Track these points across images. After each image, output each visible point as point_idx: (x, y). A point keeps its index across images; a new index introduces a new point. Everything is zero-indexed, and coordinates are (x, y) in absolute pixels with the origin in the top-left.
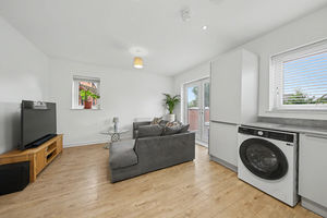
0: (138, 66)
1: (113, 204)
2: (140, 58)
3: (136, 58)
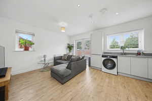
0: (63, 31)
1: (71, 91)
2: (64, 28)
3: (62, 27)
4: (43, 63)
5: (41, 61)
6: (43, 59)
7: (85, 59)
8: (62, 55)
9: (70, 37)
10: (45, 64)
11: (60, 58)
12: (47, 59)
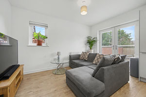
4: (57, 62)
5: (55, 60)
6: (57, 57)
7: (126, 61)
8: (81, 54)
9: (91, 27)
10: (59, 64)
11: (78, 57)
12: (61, 57)
